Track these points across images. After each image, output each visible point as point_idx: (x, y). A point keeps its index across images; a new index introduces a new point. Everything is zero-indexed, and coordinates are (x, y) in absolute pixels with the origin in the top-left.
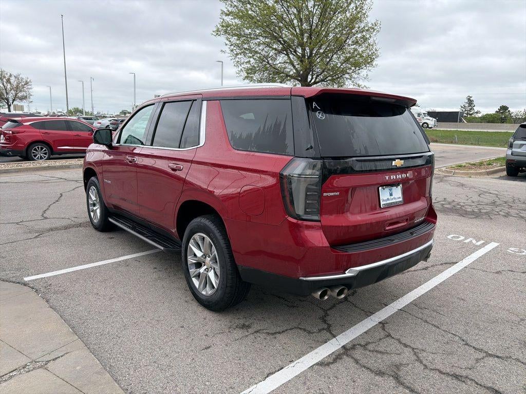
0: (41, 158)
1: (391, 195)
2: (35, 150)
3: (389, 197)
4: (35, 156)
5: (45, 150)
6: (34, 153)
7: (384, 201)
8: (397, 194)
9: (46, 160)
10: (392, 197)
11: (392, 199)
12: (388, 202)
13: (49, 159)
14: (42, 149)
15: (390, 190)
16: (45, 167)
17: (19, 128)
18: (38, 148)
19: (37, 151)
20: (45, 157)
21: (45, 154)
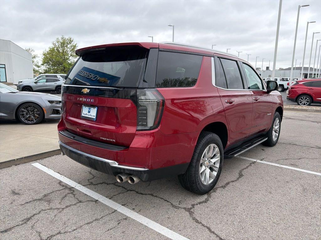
0: (304, 104)
1: (89, 112)
2: (302, 99)
3: (87, 113)
4: (301, 102)
5: (308, 100)
6: (300, 101)
7: (84, 114)
8: (92, 113)
9: (307, 105)
10: (89, 114)
11: (89, 115)
12: (86, 116)
13: (309, 105)
14: (306, 98)
15: (90, 109)
16: (291, 109)
17: (297, 86)
18: (304, 98)
19: (303, 100)
20: (307, 104)
21: (308, 102)
